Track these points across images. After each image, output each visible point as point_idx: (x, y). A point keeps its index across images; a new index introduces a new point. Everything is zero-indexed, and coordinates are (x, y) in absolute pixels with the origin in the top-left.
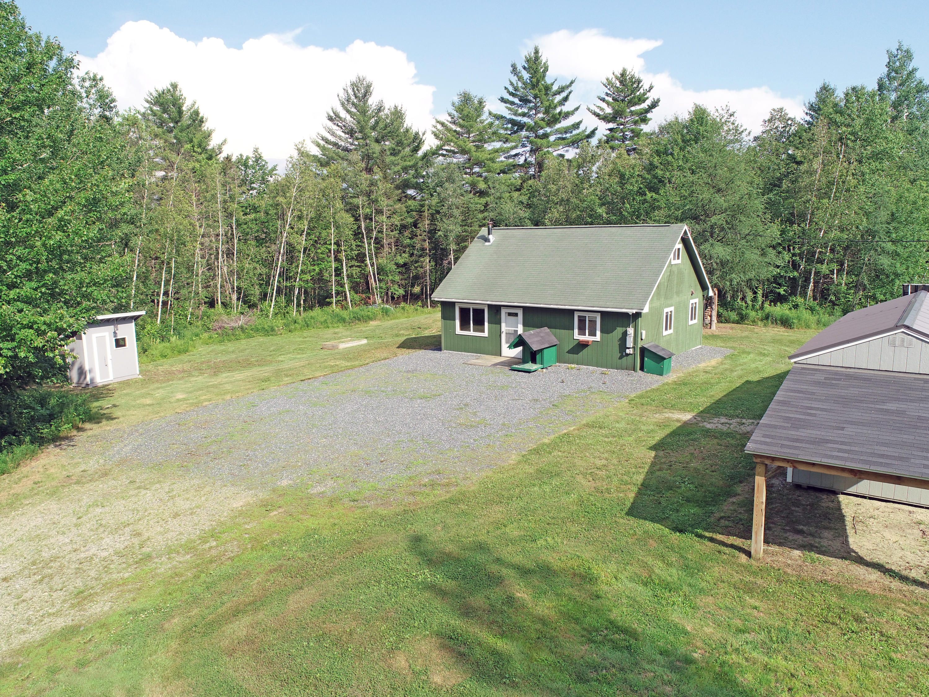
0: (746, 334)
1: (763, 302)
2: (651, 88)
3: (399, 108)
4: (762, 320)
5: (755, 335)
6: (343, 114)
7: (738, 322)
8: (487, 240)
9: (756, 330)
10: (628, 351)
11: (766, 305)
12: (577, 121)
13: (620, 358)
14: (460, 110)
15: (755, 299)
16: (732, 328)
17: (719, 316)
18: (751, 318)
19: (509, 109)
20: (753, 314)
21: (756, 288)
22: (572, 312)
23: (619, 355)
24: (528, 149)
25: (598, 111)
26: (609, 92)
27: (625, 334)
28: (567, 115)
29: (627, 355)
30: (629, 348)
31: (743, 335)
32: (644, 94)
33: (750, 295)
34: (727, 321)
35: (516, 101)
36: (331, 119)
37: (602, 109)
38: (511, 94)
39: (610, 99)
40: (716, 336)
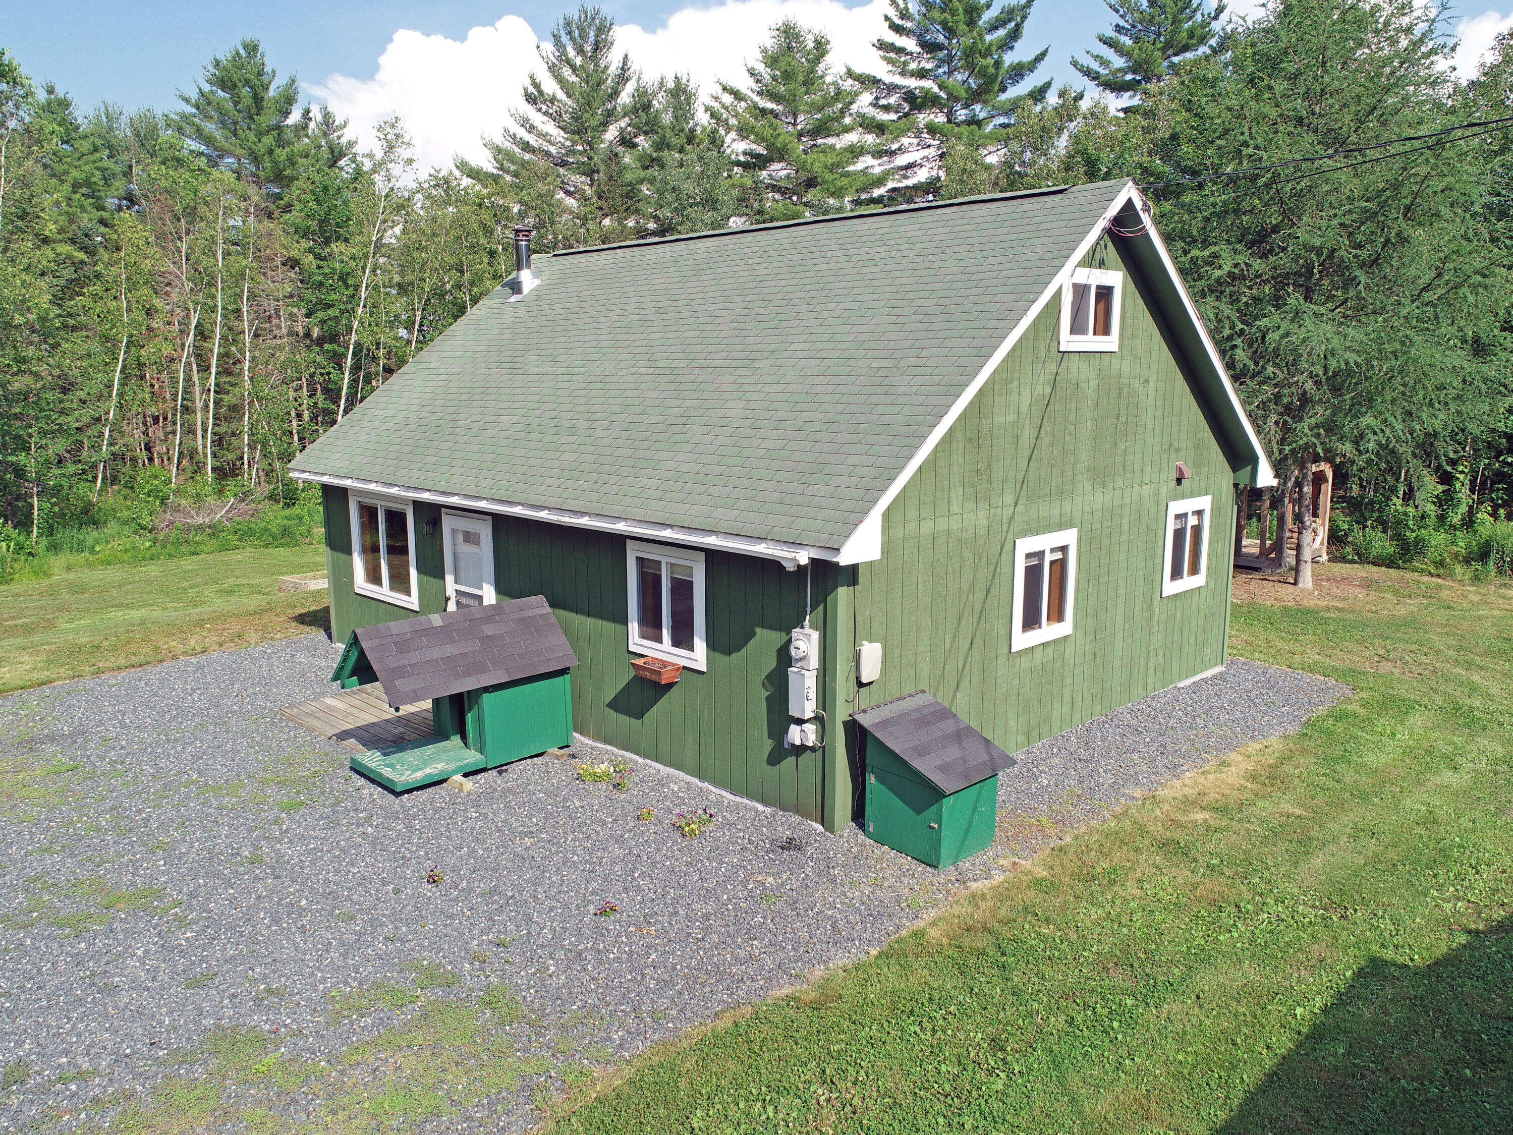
0: (1411, 606)
1: (1471, 508)
2: (1220, 10)
3: (684, 81)
4: (1467, 561)
5: (1441, 615)
6: (550, 86)
7: (1390, 563)
8: (515, 287)
9: (1445, 594)
10: (795, 735)
11: (1483, 515)
12: (1040, 84)
13: (775, 758)
14: (772, 61)
15: (1446, 500)
16: (1367, 584)
17: (1335, 538)
18: (1432, 554)
19: (890, 61)
20: (1438, 539)
21: (1453, 463)
22: (619, 541)
23: (769, 744)
24: (932, 152)
25: (1095, 66)
26: (1122, 23)
27: (785, 658)
28: (1018, 72)
29: (800, 750)
30: (800, 722)
31: (1402, 611)
32: (1205, 25)
33: (1431, 486)
34: (1363, 557)
35: (910, 44)
36: (531, 99)
37: (1105, 63)
38: (897, 29)
39: (1127, 41)
40: (1308, 611)
